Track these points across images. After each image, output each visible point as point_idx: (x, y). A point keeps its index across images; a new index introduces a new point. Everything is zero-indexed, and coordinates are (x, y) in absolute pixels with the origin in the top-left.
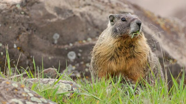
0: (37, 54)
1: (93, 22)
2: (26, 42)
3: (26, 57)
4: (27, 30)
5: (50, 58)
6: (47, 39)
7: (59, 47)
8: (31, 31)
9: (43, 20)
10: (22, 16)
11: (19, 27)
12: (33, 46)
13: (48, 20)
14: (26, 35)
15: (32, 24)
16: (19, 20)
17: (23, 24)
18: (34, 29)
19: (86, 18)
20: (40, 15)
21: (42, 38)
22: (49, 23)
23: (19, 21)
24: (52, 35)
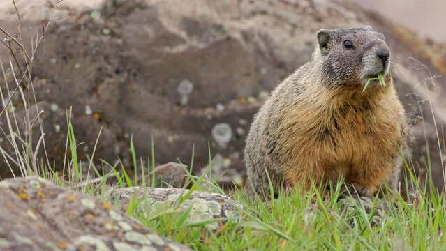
0: (139, 129)
1: (272, 54)
2: (115, 100)
3: (114, 136)
4: (117, 72)
5: (170, 139)
6: (164, 94)
7: (192, 112)
8: (125, 75)
9: (155, 49)
10: (106, 39)
11: (97, 65)
12: (130, 111)
13: (167, 49)
14: (113, 83)
15: (128, 58)
16: (97, 48)
17: (106, 58)
18: (134, 71)
19: (256, 44)
20: (146, 36)
21: (152, 92)
22: (168, 55)
23: (97, 52)
24: (177, 85)
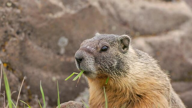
0: (33, 73)
1: (119, 16)
2: (17, 53)
3: (17, 79)
4: (18, 33)
5: (54, 79)
6: (49, 47)
7: (68, 59)
8: (23, 34)
9: (42, 15)
10: (9, 10)
11: (4, 29)
12: (27, 60)
13: (50, 15)
14: (16, 41)
15: (25, 23)
16: (4, 17)
17: (10, 23)
18: (29, 32)
19: (108, 9)
20: (36, 7)
21: (41, 46)
22: (52, 20)
23: (4, 19)
24: (57, 41)
